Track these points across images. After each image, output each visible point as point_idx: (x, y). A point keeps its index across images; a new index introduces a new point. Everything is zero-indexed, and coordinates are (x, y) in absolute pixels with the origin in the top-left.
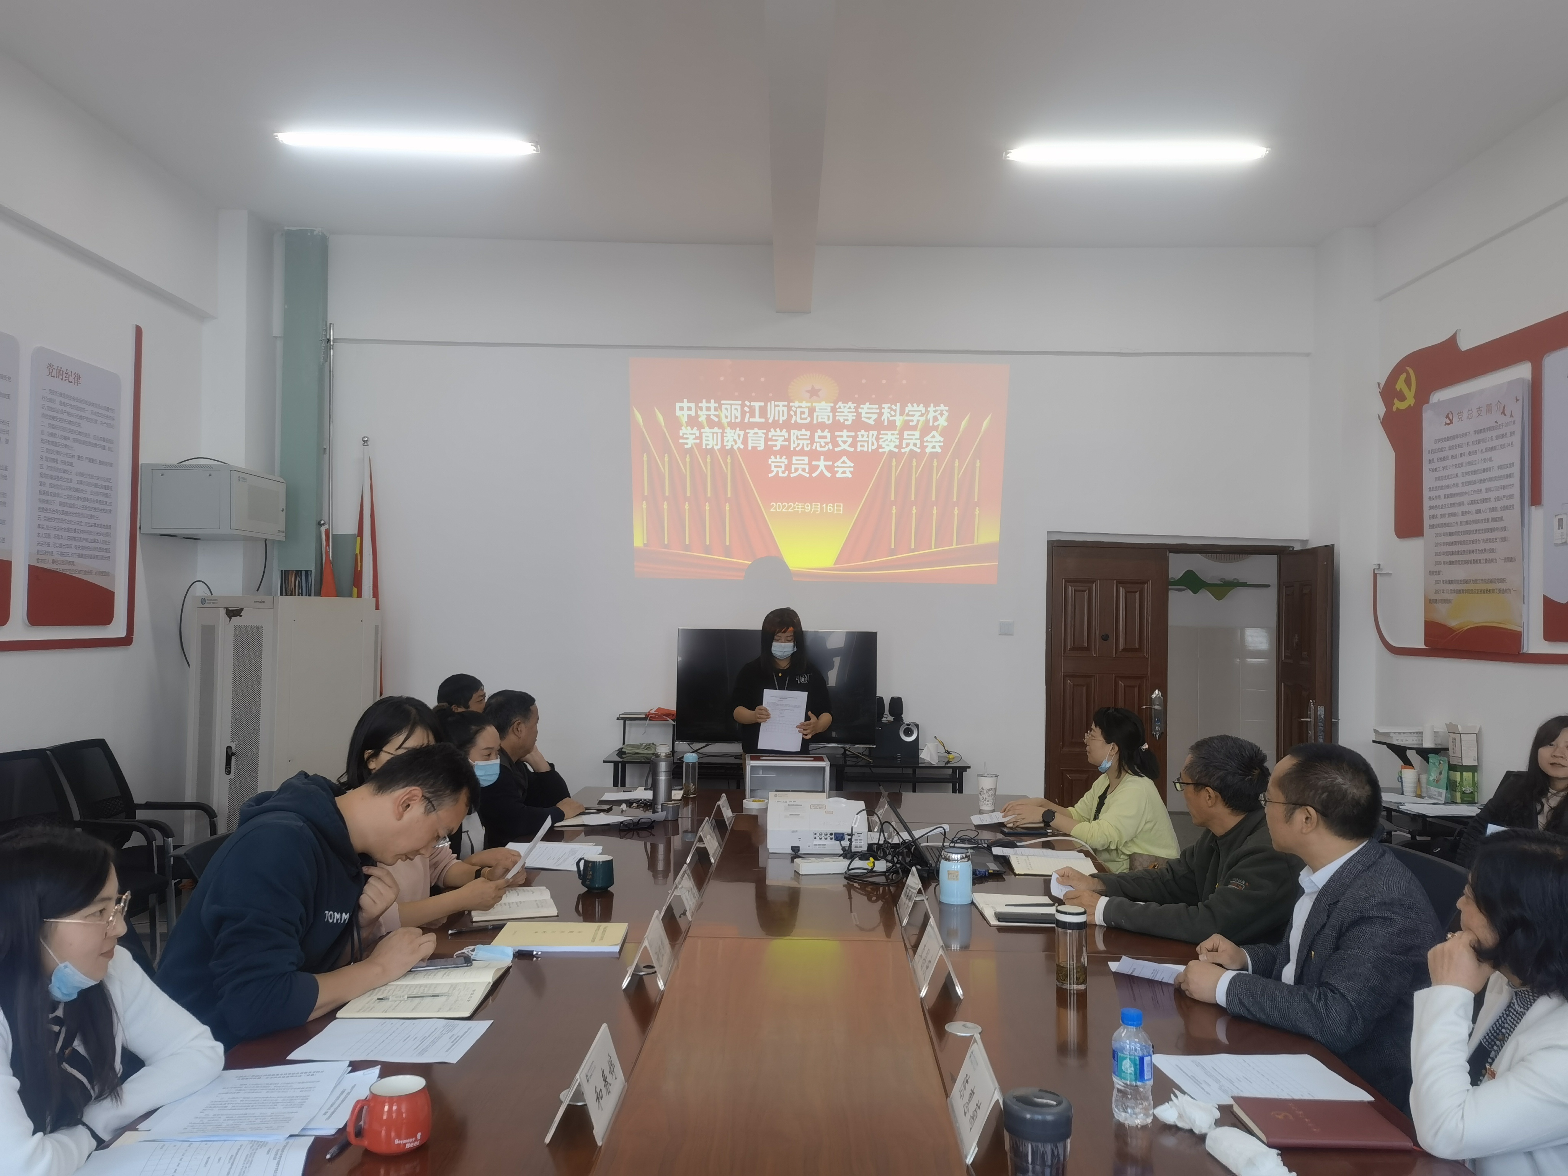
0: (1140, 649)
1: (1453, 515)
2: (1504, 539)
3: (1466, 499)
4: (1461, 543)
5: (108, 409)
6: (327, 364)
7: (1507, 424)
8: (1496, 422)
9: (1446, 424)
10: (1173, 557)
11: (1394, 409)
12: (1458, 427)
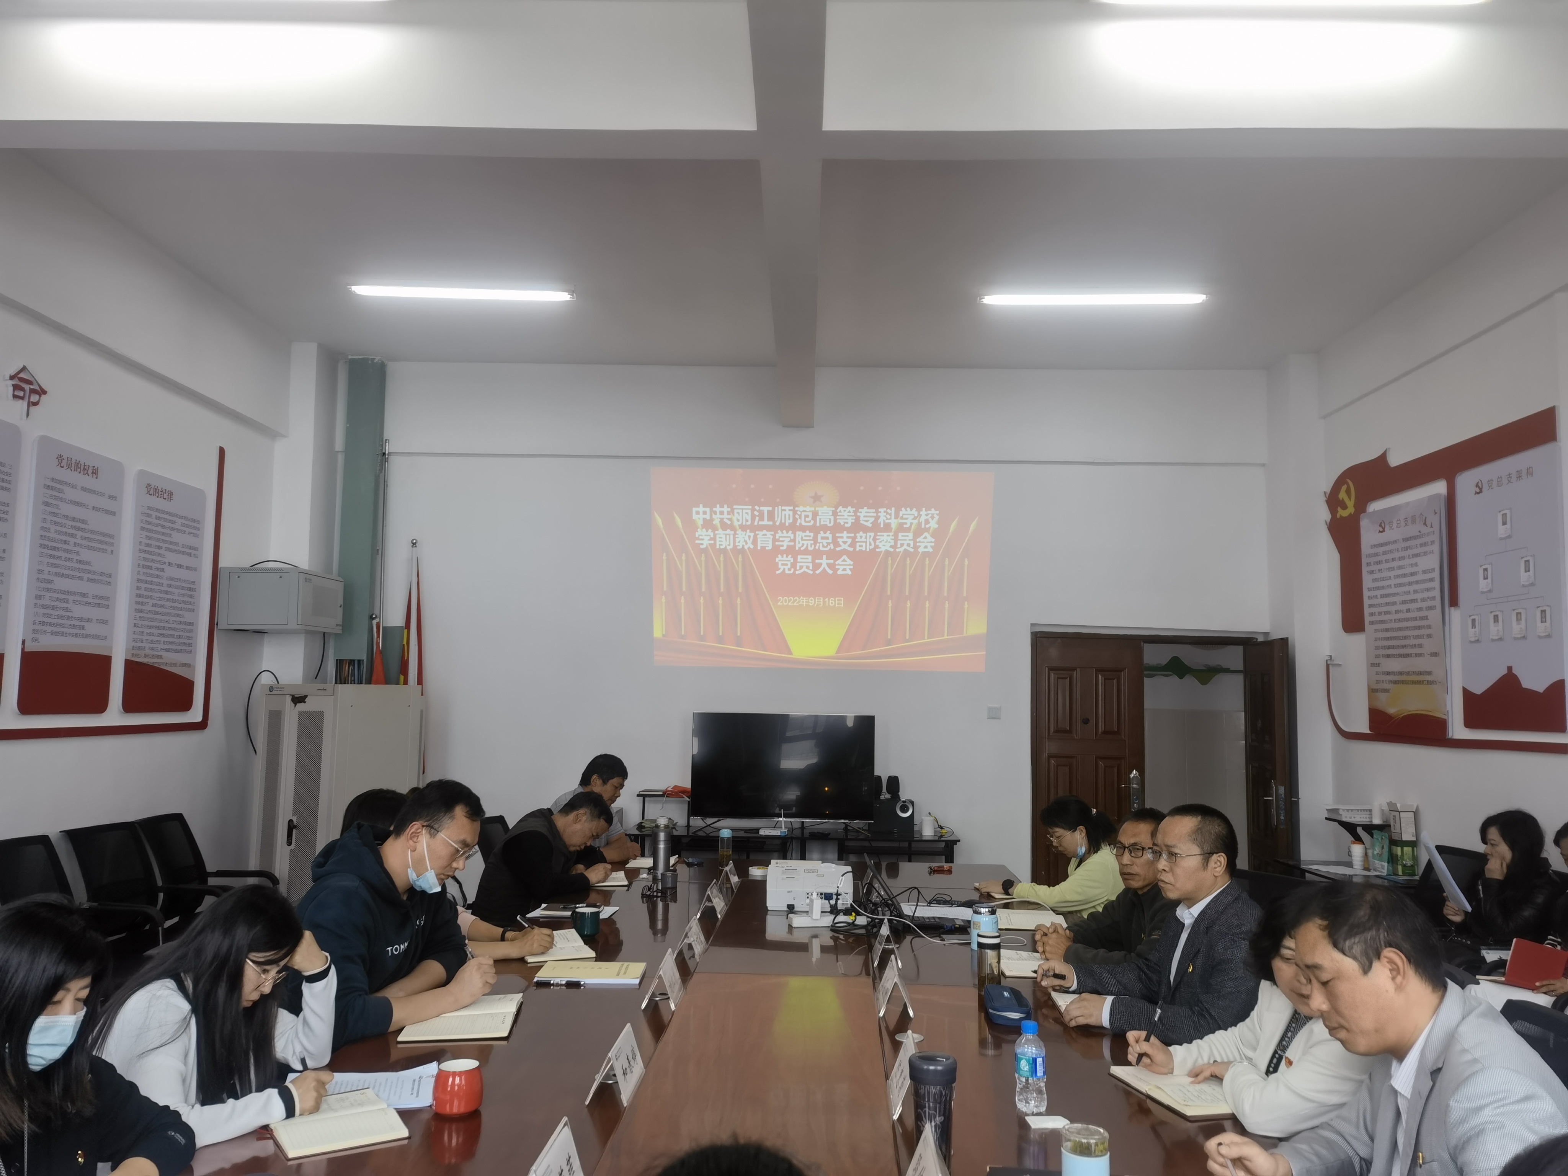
0: (1118, 732)
1: (1388, 613)
2: (1429, 636)
3: (1398, 599)
4: (1395, 638)
5: (194, 521)
6: (382, 475)
7: (1428, 534)
8: (1420, 532)
9: (1380, 532)
10: (1147, 648)
11: (1338, 516)
12: (1390, 534)
